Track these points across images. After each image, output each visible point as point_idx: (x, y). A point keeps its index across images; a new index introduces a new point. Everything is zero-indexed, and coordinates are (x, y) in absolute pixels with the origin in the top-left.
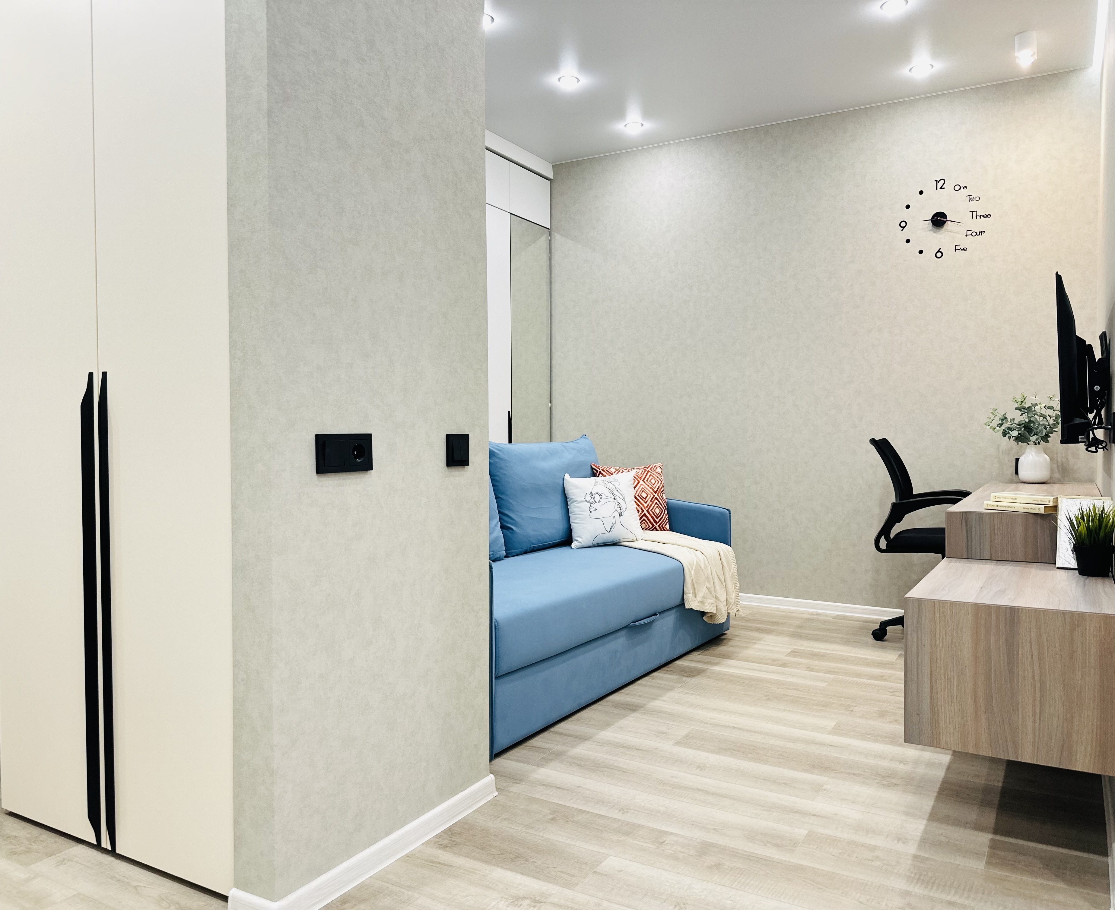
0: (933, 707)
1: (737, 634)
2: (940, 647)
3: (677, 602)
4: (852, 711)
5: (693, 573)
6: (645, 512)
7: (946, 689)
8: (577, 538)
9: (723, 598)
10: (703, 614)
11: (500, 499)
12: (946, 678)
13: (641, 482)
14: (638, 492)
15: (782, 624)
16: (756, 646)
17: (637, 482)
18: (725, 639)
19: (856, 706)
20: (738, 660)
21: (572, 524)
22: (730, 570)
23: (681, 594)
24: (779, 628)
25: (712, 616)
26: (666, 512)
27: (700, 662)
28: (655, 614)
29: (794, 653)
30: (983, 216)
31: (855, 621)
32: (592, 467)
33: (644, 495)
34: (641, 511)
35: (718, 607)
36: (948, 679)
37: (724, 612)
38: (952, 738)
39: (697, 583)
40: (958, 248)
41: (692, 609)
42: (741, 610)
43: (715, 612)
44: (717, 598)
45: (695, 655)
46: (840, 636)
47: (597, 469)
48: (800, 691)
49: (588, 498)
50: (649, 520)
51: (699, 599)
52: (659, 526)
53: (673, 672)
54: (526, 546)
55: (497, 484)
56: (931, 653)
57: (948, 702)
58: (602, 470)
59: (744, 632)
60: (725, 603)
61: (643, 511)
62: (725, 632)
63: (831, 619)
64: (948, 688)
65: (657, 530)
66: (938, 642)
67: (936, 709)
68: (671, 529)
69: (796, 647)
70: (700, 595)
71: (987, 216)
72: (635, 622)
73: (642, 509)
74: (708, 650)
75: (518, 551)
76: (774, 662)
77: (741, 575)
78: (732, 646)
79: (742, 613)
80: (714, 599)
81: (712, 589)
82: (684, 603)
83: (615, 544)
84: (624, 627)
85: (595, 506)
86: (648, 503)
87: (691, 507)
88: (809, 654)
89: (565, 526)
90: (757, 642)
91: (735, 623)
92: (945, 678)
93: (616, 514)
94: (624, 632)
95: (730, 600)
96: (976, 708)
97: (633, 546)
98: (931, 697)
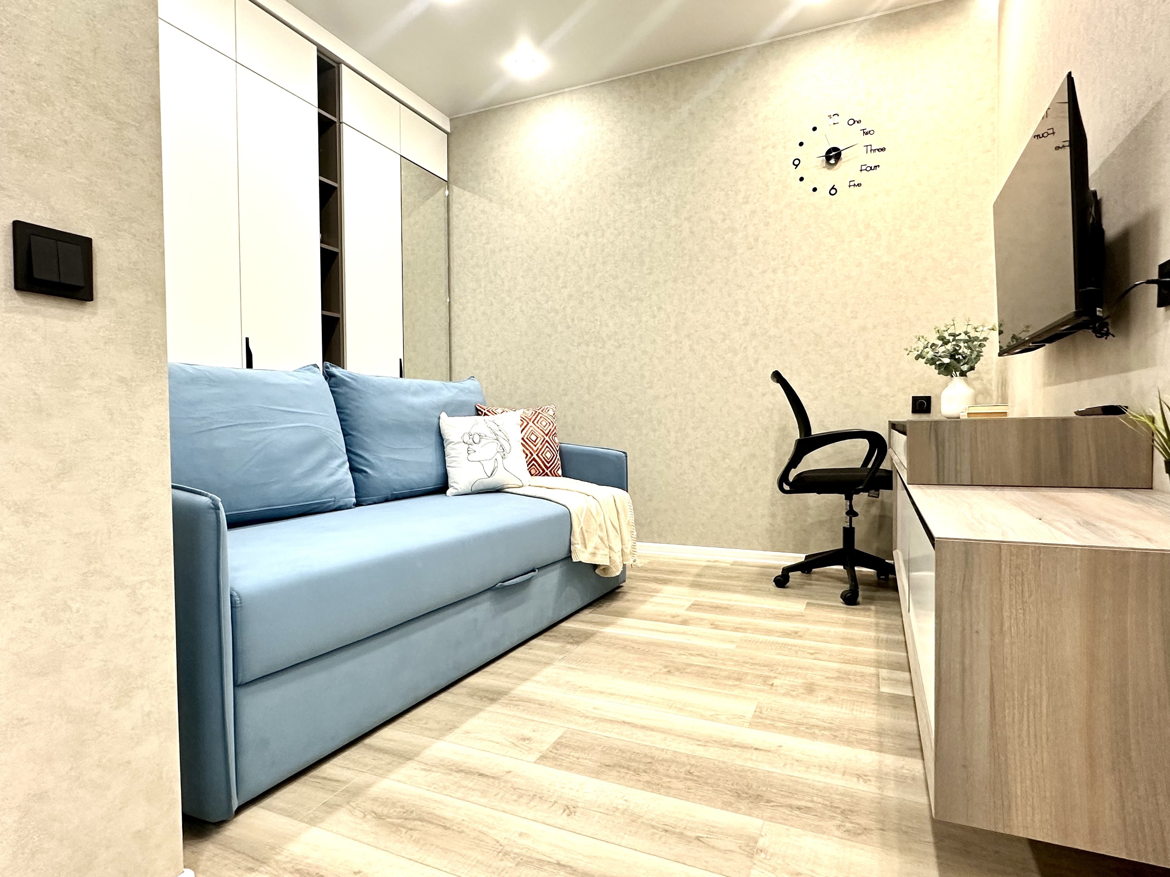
0: (996, 754)
1: (634, 586)
2: (1011, 635)
3: (563, 554)
4: (772, 685)
5: (582, 520)
6: (535, 456)
7: (1025, 720)
8: (452, 485)
9: (617, 546)
10: (595, 566)
11: (350, 437)
12: (1025, 699)
13: (531, 424)
14: (527, 434)
15: (681, 572)
16: (654, 599)
17: (525, 423)
18: (620, 592)
19: (775, 678)
20: (633, 617)
21: (448, 469)
22: (626, 517)
23: (567, 544)
24: (678, 578)
25: (606, 569)
26: (558, 457)
27: (590, 622)
28: (533, 570)
29: (696, 606)
30: (878, 150)
31: (753, 566)
32: (476, 408)
33: (533, 438)
34: (529, 455)
35: (612, 558)
36: (1028, 699)
37: (618, 563)
38: (1037, 818)
39: (587, 531)
40: (852, 183)
41: (580, 562)
42: (638, 561)
43: (608, 564)
44: (610, 548)
45: (586, 615)
46: (741, 583)
47: (482, 410)
48: (706, 657)
49: (466, 438)
50: (539, 465)
51: (590, 549)
52: (550, 472)
53: (556, 638)
54: (388, 493)
55: (346, 417)
56: (992, 648)
57: (1029, 744)
58: (488, 411)
59: (642, 584)
60: (620, 553)
61: (532, 455)
62: (621, 585)
63: (728, 565)
64: (1028, 717)
65: (548, 475)
66: (1006, 625)
67: (1003, 758)
68: (564, 475)
69: (697, 599)
70: (591, 546)
71: (882, 150)
72: (503, 582)
73: (531, 453)
74: (600, 606)
75: (375, 498)
76: (674, 619)
77: (638, 523)
78: (628, 601)
79: (640, 563)
80: (608, 550)
81: (605, 539)
82: (571, 556)
83: (498, 490)
84: (488, 589)
85: (474, 447)
86: (537, 446)
87: (585, 451)
88: (711, 607)
89: (440, 471)
90: (655, 594)
91: (632, 573)
92: (1022, 697)
93: (499, 457)
94: (488, 595)
95: (625, 550)
96: (1091, 760)
97: (517, 492)
98: (992, 735)
